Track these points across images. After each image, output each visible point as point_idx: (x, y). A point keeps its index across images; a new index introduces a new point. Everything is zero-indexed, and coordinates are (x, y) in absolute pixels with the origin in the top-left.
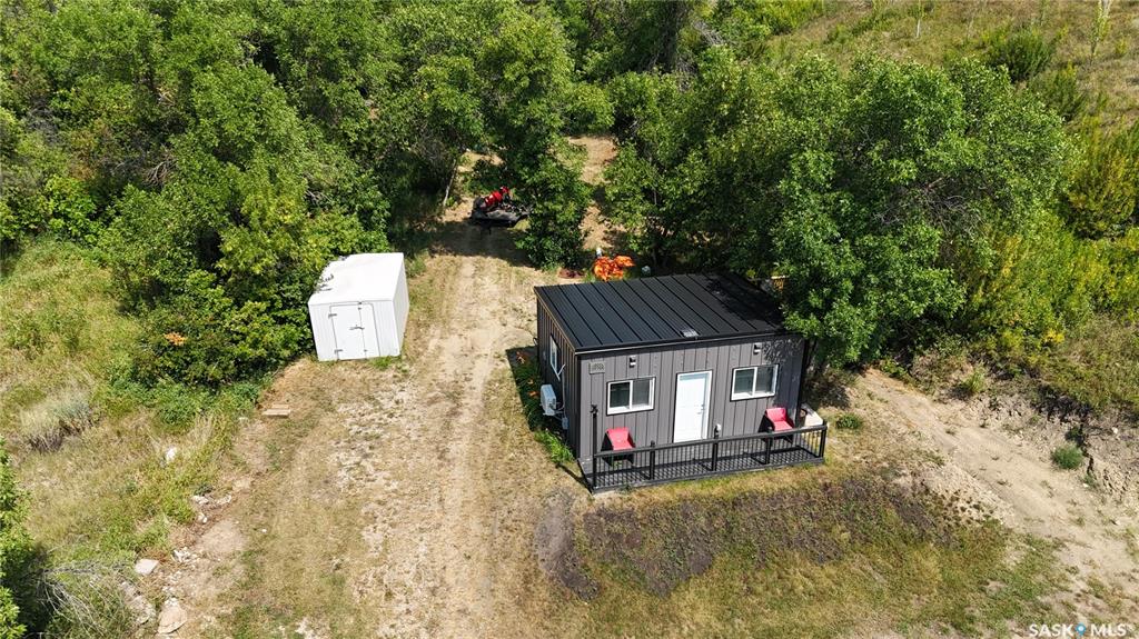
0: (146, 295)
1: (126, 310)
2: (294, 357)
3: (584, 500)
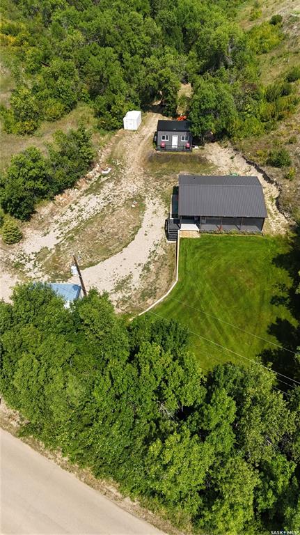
0: (99, 114)
1: (95, 117)
2: (120, 128)
3: (155, 152)
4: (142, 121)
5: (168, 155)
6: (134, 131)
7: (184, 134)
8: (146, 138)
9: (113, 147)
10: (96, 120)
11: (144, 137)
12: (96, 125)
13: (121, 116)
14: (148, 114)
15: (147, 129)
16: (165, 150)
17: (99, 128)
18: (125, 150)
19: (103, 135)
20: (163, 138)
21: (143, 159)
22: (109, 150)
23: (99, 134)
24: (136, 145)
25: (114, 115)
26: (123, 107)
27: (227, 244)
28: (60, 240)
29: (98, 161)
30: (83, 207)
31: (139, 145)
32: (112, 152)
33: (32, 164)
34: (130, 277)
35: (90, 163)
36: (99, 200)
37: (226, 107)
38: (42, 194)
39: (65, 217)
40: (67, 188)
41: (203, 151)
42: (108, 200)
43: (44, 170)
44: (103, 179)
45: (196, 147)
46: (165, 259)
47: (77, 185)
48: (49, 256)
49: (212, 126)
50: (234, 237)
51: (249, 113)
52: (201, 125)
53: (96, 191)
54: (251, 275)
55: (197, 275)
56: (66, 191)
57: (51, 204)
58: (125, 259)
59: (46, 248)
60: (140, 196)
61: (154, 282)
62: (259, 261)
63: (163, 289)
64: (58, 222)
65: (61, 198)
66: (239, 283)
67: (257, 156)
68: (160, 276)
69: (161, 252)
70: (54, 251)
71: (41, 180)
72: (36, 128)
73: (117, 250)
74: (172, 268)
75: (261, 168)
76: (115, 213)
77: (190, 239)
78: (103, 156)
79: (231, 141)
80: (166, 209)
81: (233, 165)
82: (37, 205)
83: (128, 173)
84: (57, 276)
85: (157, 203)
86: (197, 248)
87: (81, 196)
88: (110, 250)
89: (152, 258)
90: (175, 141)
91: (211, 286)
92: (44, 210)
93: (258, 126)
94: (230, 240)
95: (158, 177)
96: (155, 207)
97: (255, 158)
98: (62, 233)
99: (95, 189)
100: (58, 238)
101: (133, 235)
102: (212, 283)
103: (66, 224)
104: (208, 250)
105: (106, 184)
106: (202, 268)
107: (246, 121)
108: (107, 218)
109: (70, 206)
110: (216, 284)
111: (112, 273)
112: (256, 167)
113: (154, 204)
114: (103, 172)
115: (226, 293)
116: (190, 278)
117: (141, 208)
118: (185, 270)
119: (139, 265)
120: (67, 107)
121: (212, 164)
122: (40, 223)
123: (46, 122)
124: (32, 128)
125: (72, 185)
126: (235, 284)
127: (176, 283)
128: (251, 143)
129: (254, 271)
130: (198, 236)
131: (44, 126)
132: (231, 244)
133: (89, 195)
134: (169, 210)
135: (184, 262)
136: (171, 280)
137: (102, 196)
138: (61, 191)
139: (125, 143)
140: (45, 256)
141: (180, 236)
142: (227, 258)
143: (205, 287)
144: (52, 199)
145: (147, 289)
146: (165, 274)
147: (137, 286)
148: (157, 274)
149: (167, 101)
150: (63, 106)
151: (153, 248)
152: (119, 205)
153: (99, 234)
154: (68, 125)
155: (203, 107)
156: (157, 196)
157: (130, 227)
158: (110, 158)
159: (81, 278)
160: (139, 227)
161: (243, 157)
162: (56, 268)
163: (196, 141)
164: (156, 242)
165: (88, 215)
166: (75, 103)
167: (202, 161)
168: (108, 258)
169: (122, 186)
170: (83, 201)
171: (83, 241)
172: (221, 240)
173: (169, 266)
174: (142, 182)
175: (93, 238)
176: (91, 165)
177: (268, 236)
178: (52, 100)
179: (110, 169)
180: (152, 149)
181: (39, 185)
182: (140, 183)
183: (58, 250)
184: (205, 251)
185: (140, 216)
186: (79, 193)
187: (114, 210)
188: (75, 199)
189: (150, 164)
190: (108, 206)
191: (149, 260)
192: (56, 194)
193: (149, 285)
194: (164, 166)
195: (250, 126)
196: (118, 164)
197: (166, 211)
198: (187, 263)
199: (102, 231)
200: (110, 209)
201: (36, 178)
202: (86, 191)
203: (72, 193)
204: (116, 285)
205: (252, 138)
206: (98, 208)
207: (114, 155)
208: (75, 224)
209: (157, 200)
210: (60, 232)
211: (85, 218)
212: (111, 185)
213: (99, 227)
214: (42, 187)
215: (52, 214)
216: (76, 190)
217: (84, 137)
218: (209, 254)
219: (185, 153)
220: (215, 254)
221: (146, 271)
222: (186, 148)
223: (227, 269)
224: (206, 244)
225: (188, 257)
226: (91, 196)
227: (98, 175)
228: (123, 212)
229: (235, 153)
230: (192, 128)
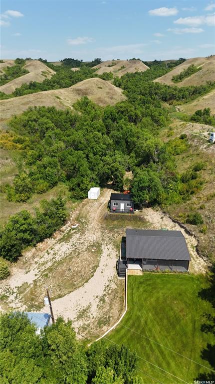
2: (86, 198)
3: (109, 213)
4: (101, 193)
5: (118, 215)
6: (95, 200)
7: (128, 202)
8: (103, 205)
9: (80, 210)
10: (70, 193)
11: (101, 204)
12: (70, 196)
13: (87, 191)
14: (104, 189)
15: (103, 199)
16: (116, 212)
17: (72, 198)
18: (88, 212)
19: (74, 202)
20: (115, 204)
21: (101, 218)
22: (77, 212)
23: (71, 202)
24: (96, 209)
25: (82, 190)
26: (88, 185)
27: (163, 280)
28: (38, 276)
29: (69, 219)
30: (57, 251)
31: (98, 208)
32: (80, 214)
33: (23, 222)
34: (89, 307)
35: (64, 221)
36: (68, 246)
37: (155, 185)
38: (28, 243)
39: (43, 259)
40: (46, 238)
41: (142, 213)
42: (75, 246)
43: (31, 225)
44: (72, 232)
45: (137, 211)
46: (117, 293)
47: (54, 236)
48: (28, 289)
49: (147, 197)
50: (168, 275)
51: (171, 189)
52: (140, 196)
53: (67, 240)
54: (183, 306)
55: (142, 306)
56: (45, 240)
57: (34, 250)
58: (86, 292)
59: (27, 283)
60: (98, 244)
61: (108, 311)
62: (188, 295)
63: (115, 318)
64: (37, 263)
65: (41, 245)
66: (174, 313)
67: (179, 217)
68: (113, 307)
69: (113, 286)
70: (32, 286)
71: (28, 232)
72: (28, 198)
73: (80, 284)
74: (122, 300)
75: (182, 225)
76: (80, 256)
77: (135, 276)
78: (73, 216)
79: (160, 207)
80: (117, 253)
81: (163, 223)
82: (24, 251)
83: (90, 227)
84: (32, 306)
85: (110, 249)
86: (141, 283)
87: (56, 243)
88: (75, 285)
89: (107, 291)
90: (122, 206)
91: (153, 315)
92: (28, 254)
93: (177, 198)
94: (165, 277)
95: (111, 230)
96: (109, 252)
97: (177, 218)
98: (40, 271)
99: (66, 238)
100: (36, 275)
101: (92, 272)
102: (153, 313)
103: (43, 264)
104: (149, 285)
105: (74, 234)
106: (145, 300)
107: (170, 194)
108: (73, 260)
109: (48, 251)
110: (157, 314)
111: (75, 304)
112: (179, 224)
113: (108, 249)
114: (73, 227)
115: (165, 321)
116: (136, 308)
117: (99, 252)
118: (132, 301)
119: (97, 297)
120: (51, 185)
121: (149, 222)
122: (24, 264)
123: (36, 194)
124: (26, 198)
125: (50, 236)
126: (171, 313)
127: (125, 312)
128: (174, 208)
129: (185, 302)
130: (141, 274)
131: (34, 196)
132: (167, 280)
133: (62, 243)
134: (119, 254)
135: (132, 294)
136: (121, 310)
137: (71, 243)
138: (41, 240)
139: (88, 208)
140: (25, 289)
141: (127, 274)
142: (164, 291)
143: (148, 316)
144: (35, 246)
145: (102, 317)
146: (117, 305)
147: (95, 315)
148: (111, 304)
149: (117, 182)
150: (48, 184)
151: (108, 283)
152: (83, 250)
153: (67, 272)
154: (51, 196)
155: (141, 185)
156: (110, 243)
157: (91, 266)
158: (78, 217)
159: (51, 308)
160: (97, 266)
161: (169, 217)
162: (32, 299)
163: (136, 206)
164: (110, 279)
165: (60, 258)
166: (56, 182)
167: (141, 220)
168: (73, 291)
169: (86, 236)
170: (57, 247)
171: (54, 277)
172: (158, 277)
173: (120, 298)
174: (100, 233)
175: (62, 275)
176: (64, 222)
177: (193, 274)
178: (41, 181)
179: (77, 225)
180: (107, 211)
181: (27, 236)
182: (99, 234)
183: (35, 285)
184: (146, 286)
185: (98, 258)
186: (55, 241)
187: (79, 254)
188: (51, 245)
189: (106, 221)
190: (75, 251)
191: (105, 293)
192: (38, 242)
193: (104, 314)
194: (115, 222)
195: (172, 197)
196: (83, 221)
197: (117, 255)
198: (134, 296)
199: (69, 270)
200: (76, 253)
201: (24, 231)
202: (60, 240)
203: (50, 242)
204: (78, 314)
205: (175, 205)
206: (67, 252)
207: (81, 215)
208: (50, 264)
209: (111, 246)
210: (38, 271)
211: (57, 260)
212: (78, 236)
213: (68, 266)
214: (28, 237)
215: (33, 257)
216: (53, 239)
217: (61, 203)
218: (151, 288)
219: (129, 214)
220: (155, 288)
221: (102, 302)
222: (130, 211)
223: (165, 301)
224: (147, 280)
225: (134, 291)
226: (63, 243)
227: (69, 228)
228: (86, 255)
229: (164, 214)
230: (133, 198)
